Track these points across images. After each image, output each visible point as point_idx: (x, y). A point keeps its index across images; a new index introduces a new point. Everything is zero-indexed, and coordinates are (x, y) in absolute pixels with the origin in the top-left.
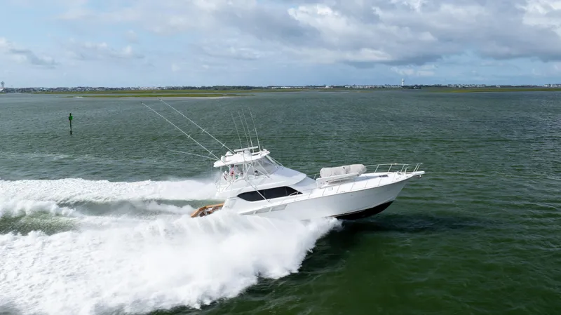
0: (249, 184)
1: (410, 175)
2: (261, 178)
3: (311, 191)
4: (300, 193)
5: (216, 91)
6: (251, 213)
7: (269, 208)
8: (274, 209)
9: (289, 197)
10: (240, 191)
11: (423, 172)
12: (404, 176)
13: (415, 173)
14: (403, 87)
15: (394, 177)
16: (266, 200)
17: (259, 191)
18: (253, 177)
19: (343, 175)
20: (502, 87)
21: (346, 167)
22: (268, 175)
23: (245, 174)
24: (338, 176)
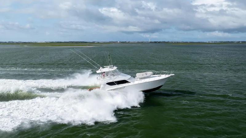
0: (111, 79)
1: (169, 76)
2: (115, 77)
3: (134, 81)
4: (130, 82)
5: (73, 44)
6: (112, 90)
7: (118, 88)
8: (120, 88)
9: (126, 84)
10: (107, 82)
11: (174, 74)
12: (167, 76)
13: (171, 75)
14: (150, 42)
15: (163, 77)
16: (117, 85)
17: (115, 82)
18: (112, 77)
19: (145, 76)
20: (190, 42)
21: (146, 73)
22: (118, 76)
23: (109, 76)
24: (143, 76)
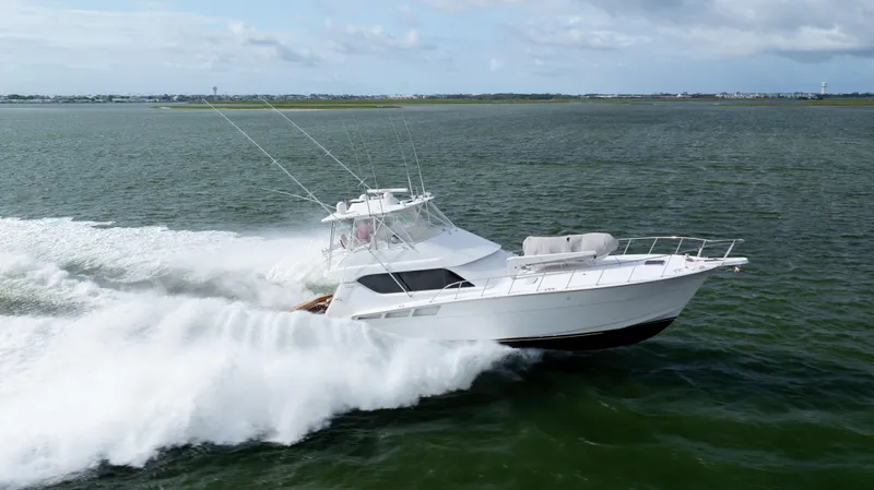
0: (376, 259)
1: (711, 264)
2: (398, 249)
3: (494, 281)
4: (468, 284)
6: (377, 316)
7: (408, 310)
8: (417, 312)
10: (361, 270)
11: (742, 260)
12: (700, 264)
13: (727, 261)
15: (677, 265)
16: (405, 294)
17: (398, 275)
18: (384, 247)
19: (565, 255)
21: (573, 237)
22: (412, 244)
24: (557, 256)
